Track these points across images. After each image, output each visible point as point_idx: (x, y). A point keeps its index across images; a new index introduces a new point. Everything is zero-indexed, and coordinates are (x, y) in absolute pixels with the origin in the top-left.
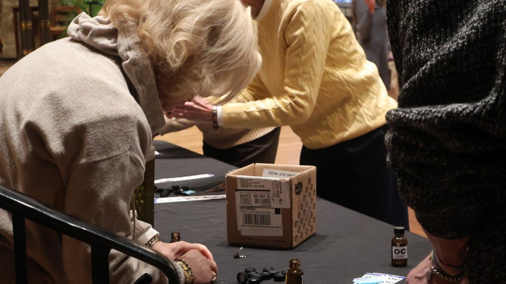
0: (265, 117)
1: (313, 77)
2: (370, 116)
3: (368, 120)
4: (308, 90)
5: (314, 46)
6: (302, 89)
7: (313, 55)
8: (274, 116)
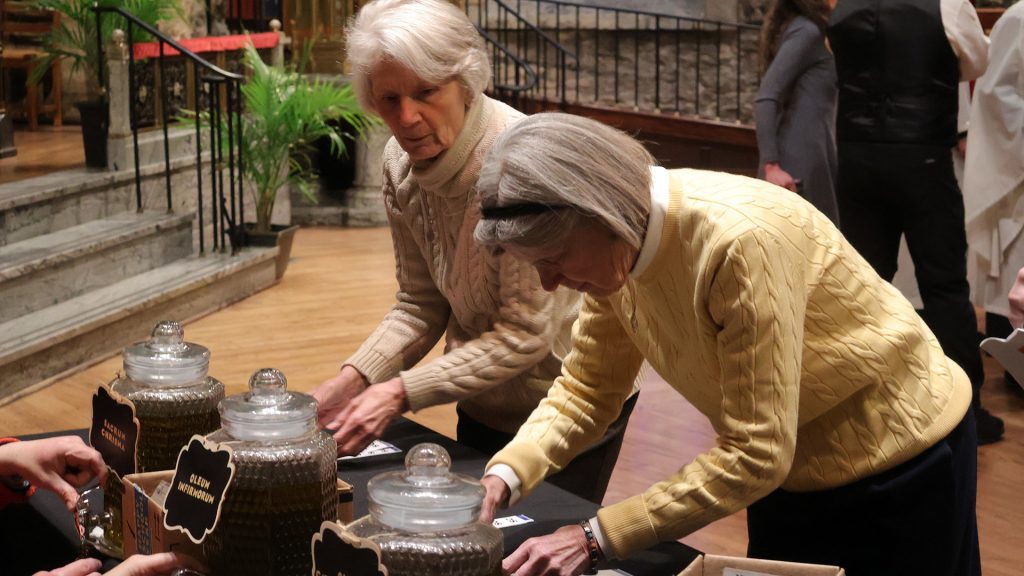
0: (697, 506)
1: (781, 387)
2: (918, 418)
3: (916, 427)
4: (775, 419)
5: (776, 324)
6: (760, 418)
7: (775, 342)
8: (713, 499)
